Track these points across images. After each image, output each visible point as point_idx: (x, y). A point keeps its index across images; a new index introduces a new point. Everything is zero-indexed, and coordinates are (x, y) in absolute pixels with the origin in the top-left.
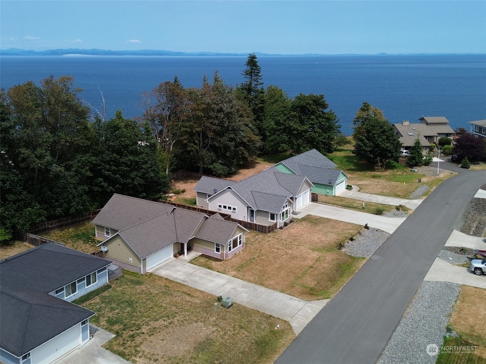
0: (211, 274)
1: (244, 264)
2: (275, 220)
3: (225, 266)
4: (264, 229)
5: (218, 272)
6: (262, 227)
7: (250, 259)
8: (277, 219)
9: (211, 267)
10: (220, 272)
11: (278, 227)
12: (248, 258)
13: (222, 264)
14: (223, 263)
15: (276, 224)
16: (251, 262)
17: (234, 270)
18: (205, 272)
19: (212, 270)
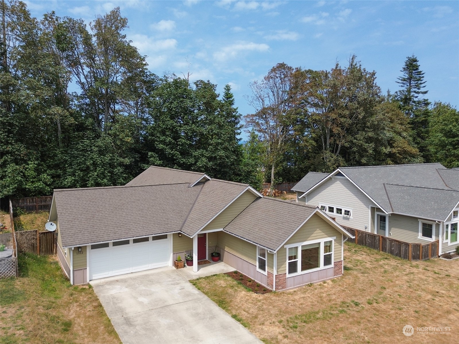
0: (213, 317)
1: (318, 313)
2: (434, 237)
3: (265, 307)
4: (403, 248)
5: (234, 317)
6: (399, 243)
7: (343, 303)
8: (437, 235)
9: (228, 300)
10: (239, 320)
11: (440, 253)
12: (339, 301)
13: (260, 301)
14: (265, 299)
15: (435, 245)
16: (342, 312)
17: (280, 322)
18: (200, 310)
19: (224, 308)
